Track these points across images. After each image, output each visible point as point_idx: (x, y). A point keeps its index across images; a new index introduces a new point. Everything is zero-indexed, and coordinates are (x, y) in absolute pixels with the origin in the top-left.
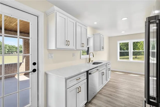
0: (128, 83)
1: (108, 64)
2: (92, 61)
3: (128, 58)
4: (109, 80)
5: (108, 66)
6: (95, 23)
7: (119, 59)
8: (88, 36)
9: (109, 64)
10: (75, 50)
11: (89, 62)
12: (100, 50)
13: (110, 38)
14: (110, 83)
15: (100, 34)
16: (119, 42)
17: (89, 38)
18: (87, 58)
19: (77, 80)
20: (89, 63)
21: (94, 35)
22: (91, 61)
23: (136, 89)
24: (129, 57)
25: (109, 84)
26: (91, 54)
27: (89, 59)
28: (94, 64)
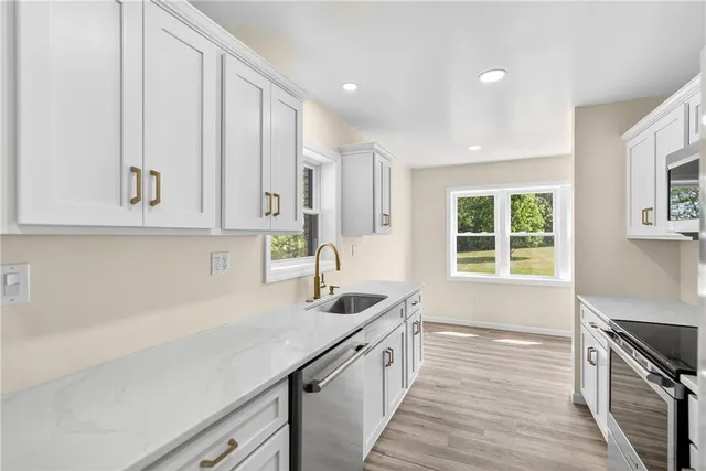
0: (499, 386)
1: (410, 301)
2: (332, 288)
3: (492, 259)
4: (413, 377)
5: (410, 310)
6: (350, 87)
7: (454, 272)
8: (306, 152)
9: (415, 298)
10: (216, 231)
11: (317, 296)
12: (374, 231)
13: (415, 173)
14: (420, 392)
15: (371, 147)
16: (455, 195)
17: (320, 166)
18: (306, 272)
19: (205, 464)
20: (316, 301)
21: (341, 151)
22: (325, 292)
23: (537, 419)
24: (497, 253)
25: (414, 404)
26: (328, 253)
27: (317, 278)
28: (341, 307)
